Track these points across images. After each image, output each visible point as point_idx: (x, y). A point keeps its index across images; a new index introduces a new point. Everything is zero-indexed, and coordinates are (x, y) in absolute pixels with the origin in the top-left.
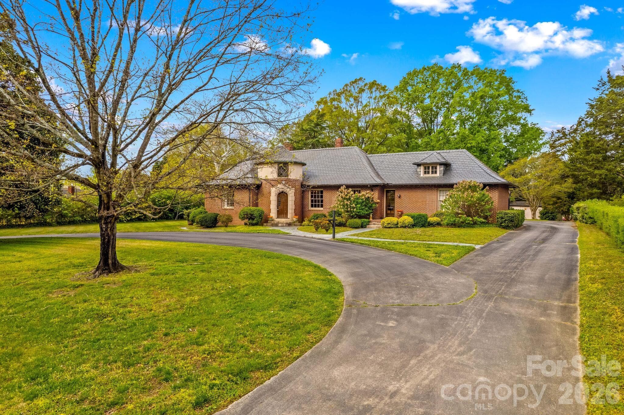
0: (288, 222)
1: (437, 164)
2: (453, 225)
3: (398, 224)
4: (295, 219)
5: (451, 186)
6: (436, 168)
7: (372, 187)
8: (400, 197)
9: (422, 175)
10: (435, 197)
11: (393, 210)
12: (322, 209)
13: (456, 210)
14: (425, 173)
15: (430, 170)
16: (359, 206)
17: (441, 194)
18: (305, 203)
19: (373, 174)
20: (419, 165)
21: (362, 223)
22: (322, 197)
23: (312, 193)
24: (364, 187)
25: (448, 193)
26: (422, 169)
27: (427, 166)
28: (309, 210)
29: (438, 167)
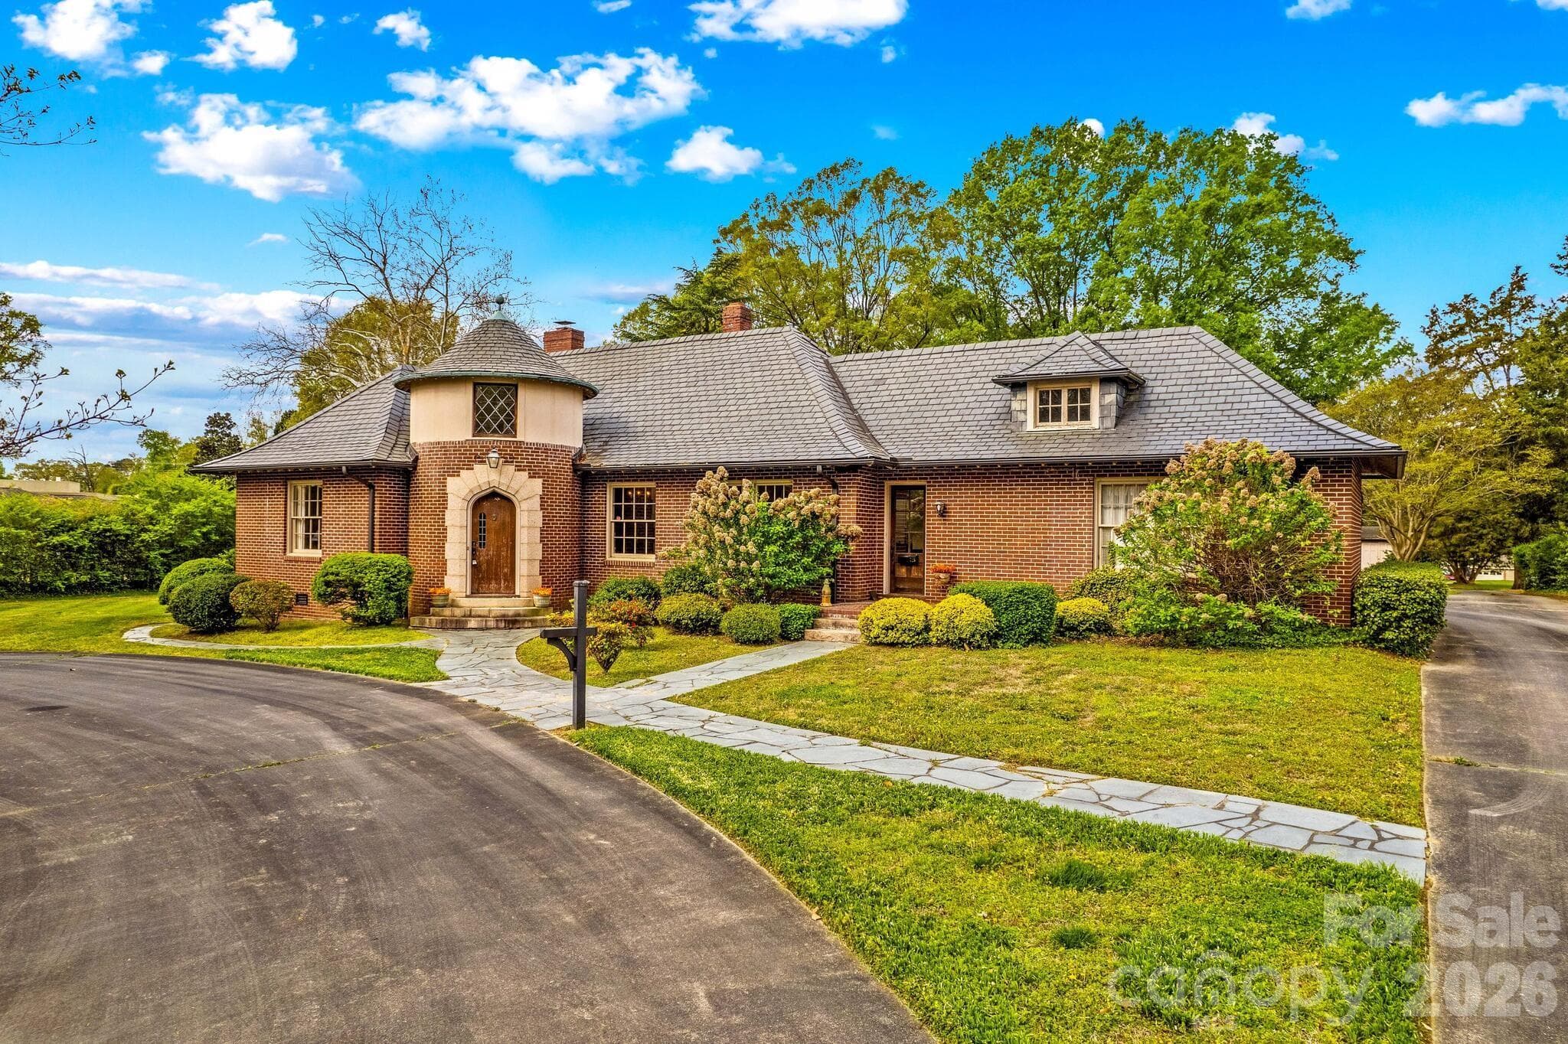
0: (511, 611)
1: (1089, 378)
2: (1171, 637)
3: (927, 629)
4: (538, 601)
5: (1154, 468)
6: (1086, 396)
7: (834, 474)
8: (943, 513)
9: (1030, 426)
10: (1081, 513)
11: (918, 563)
12: (649, 558)
13: (1178, 570)
14: (1043, 416)
15: (1064, 405)
16: (774, 548)
17: (1110, 503)
18: (593, 534)
19: (839, 423)
20: (1017, 385)
21: (785, 624)
22: (651, 513)
23: (617, 498)
24: (802, 473)
25: (1143, 496)
26: (1029, 401)
27: (1050, 387)
28: (605, 564)
29: (1095, 392)
